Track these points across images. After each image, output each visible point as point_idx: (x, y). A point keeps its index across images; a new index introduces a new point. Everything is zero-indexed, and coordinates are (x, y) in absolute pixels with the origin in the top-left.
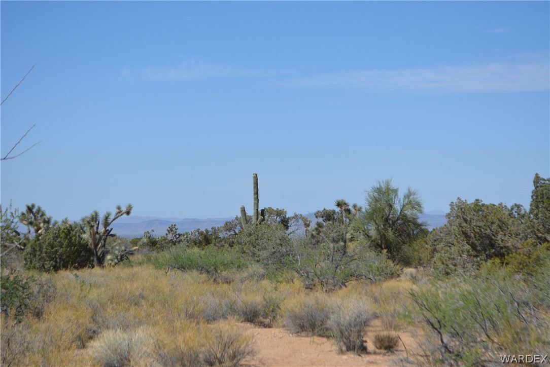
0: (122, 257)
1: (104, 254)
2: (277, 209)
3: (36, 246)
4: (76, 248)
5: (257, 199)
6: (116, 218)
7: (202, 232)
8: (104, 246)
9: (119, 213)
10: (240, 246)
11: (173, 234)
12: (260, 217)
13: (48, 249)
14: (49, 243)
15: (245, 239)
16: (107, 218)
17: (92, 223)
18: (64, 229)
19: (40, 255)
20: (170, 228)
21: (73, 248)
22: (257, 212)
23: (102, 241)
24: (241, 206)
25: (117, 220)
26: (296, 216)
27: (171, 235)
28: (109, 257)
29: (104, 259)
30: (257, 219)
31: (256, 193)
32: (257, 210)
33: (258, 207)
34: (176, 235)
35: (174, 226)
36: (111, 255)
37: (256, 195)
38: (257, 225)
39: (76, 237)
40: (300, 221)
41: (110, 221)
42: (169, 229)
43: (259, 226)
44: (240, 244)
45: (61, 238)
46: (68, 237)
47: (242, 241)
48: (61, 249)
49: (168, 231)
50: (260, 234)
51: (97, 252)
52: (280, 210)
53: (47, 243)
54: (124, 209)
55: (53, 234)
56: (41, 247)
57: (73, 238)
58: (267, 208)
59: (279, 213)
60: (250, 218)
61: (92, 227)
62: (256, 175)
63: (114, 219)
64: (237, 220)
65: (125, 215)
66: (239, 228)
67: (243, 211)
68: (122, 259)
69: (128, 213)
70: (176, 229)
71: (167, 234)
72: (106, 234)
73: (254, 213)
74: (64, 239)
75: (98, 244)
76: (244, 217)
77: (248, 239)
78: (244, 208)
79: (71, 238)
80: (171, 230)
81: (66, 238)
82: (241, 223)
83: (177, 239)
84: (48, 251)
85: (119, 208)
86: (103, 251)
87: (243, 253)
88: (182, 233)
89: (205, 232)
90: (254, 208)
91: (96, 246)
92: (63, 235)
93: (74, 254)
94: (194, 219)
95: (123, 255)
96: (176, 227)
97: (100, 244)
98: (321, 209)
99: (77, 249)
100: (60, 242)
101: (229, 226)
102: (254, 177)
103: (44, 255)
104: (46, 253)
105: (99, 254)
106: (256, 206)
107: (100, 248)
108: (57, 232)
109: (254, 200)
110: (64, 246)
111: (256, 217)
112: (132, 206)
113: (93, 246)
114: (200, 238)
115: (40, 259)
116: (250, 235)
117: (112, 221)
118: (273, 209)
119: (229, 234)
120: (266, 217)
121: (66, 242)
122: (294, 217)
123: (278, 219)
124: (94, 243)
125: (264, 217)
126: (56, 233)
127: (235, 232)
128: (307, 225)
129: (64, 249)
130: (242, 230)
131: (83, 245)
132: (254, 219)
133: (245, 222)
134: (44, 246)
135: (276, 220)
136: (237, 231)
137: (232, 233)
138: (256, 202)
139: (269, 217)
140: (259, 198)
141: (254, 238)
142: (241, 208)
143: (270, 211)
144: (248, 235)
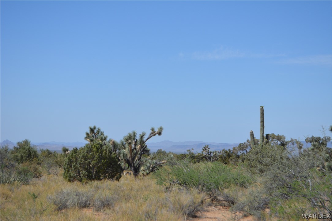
0: (153, 168)
1: (139, 165)
2: (278, 135)
3: (72, 158)
4: (105, 160)
5: (263, 126)
6: (150, 137)
7: (226, 151)
8: (140, 159)
9: (153, 133)
10: (249, 162)
11: (206, 152)
12: (265, 140)
13: (82, 161)
14: (83, 156)
15: (253, 157)
16: (142, 137)
17: (130, 141)
18: (97, 144)
19: (75, 166)
20: (204, 147)
21: (103, 160)
22: (263, 136)
23: (139, 155)
24: (250, 131)
25: (150, 138)
26: (292, 140)
27: (205, 152)
28: (142, 168)
29: (139, 170)
30: (263, 141)
31: (262, 122)
32: (263, 134)
33: (263, 132)
34: (209, 152)
35: (207, 147)
36: (144, 166)
37: (263, 123)
38: (262, 146)
39: (107, 151)
40: (295, 145)
41: (145, 139)
42: (204, 149)
43: (264, 146)
44: (249, 160)
45: (93, 152)
46: (100, 151)
47: (251, 158)
48: (93, 161)
49: (203, 150)
50: (265, 153)
51: (134, 164)
52: (281, 136)
53: (81, 155)
54: (156, 130)
56: (77, 160)
58: (271, 134)
59: (279, 138)
60: (258, 141)
61: (130, 144)
62: (263, 107)
63: (148, 138)
64: (248, 142)
65: (157, 135)
66: (250, 148)
67: (252, 134)
68: (153, 170)
69: (160, 133)
70: (209, 149)
71: (202, 152)
72: (142, 150)
73: (261, 137)
74: (96, 152)
75: (135, 157)
76: (253, 140)
77: (255, 157)
78: (253, 132)
79: (102, 152)
80: (205, 149)
82: (250, 145)
83: (209, 155)
85: (153, 129)
86: (139, 163)
87: (251, 167)
88: (212, 151)
89: (228, 151)
90: (261, 133)
91: (133, 159)
92: (95, 149)
93: (104, 165)
94: (226, 144)
95: (154, 167)
96: (209, 147)
97: (137, 158)
98: (310, 136)
99: (107, 162)
100: (92, 155)
101: (242, 147)
102: (261, 109)
103: (79, 166)
104: (80, 164)
105: (135, 165)
106: (262, 131)
107: (137, 161)
108: (91, 146)
109: (261, 127)
110: (95, 159)
111: (262, 140)
112: (163, 128)
113: (130, 159)
114: (225, 155)
115: (75, 169)
116: (257, 153)
117: (147, 140)
118: (275, 135)
119: (242, 152)
120: (270, 141)
121: (97, 156)
122: (290, 141)
123: (279, 143)
124: (131, 157)
125: (268, 139)
126: (89, 147)
127: (246, 151)
128: (301, 148)
129: (95, 161)
130: (251, 150)
131: (113, 158)
132: (260, 142)
133: (253, 143)
134: (79, 158)
135: (277, 143)
136: (248, 150)
137: (245, 152)
138: (262, 128)
139: (272, 141)
140: (264, 125)
141: (260, 156)
142: (250, 133)
143: (273, 136)
144: (255, 153)
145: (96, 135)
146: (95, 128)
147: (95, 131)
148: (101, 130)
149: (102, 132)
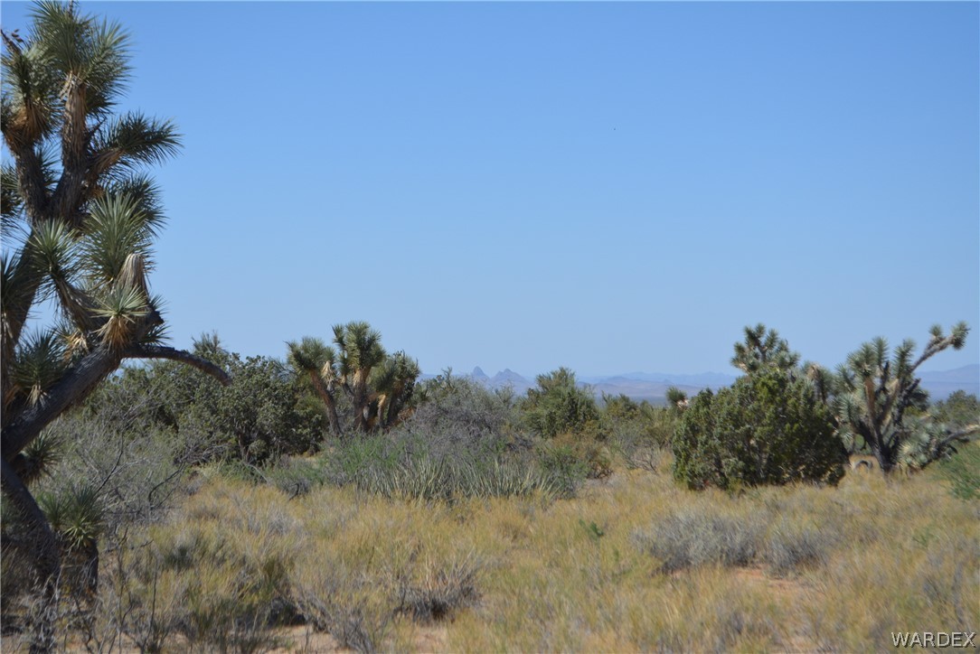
0: (940, 448)
1: (898, 440)
3: (698, 419)
4: (796, 425)
6: (929, 355)
8: (898, 421)
9: (937, 342)
13: (726, 429)
14: (729, 414)
16: (903, 355)
17: (867, 367)
18: (770, 378)
19: (706, 443)
21: (788, 425)
23: (895, 410)
25: (930, 359)
28: (907, 448)
29: (896, 453)
36: (912, 442)
39: (799, 399)
41: (912, 360)
45: (759, 401)
46: (778, 399)
48: (759, 429)
51: (880, 436)
53: (724, 412)
54: (948, 334)
55: (741, 390)
56: (710, 424)
57: (790, 402)
61: (866, 375)
63: (923, 359)
65: (950, 347)
68: (938, 454)
69: (958, 343)
72: (904, 393)
74: (766, 403)
75: (883, 416)
79: (784, 401)
81: (772, 401)
84: (725, 432)
85: (936, 331)
86: (896, 433)
91: (878, 421)
92: (763, 393)
93: (791, 441)
95: (944, 443)
97: (889, 418)
99: (800, 429)
100: (755, 411)
103: (717, 442)
104: (721, 437)
105: (886, 440)
107: (889, 426)
108: (751, 385)
110: (766, 421)
112: (968, 327)
113: (870, 420)
115: (705, 452)
117: (918, 363)
121: (769, 412)
124: (873, 414)
126: (747, 388)
129: (766, 428)
131: (818, 420)
134: (718, 420)
145: (764, 353)
146: (760, 329)
147: (763, 340)
148: (781, 337)
149: (781, 343)
